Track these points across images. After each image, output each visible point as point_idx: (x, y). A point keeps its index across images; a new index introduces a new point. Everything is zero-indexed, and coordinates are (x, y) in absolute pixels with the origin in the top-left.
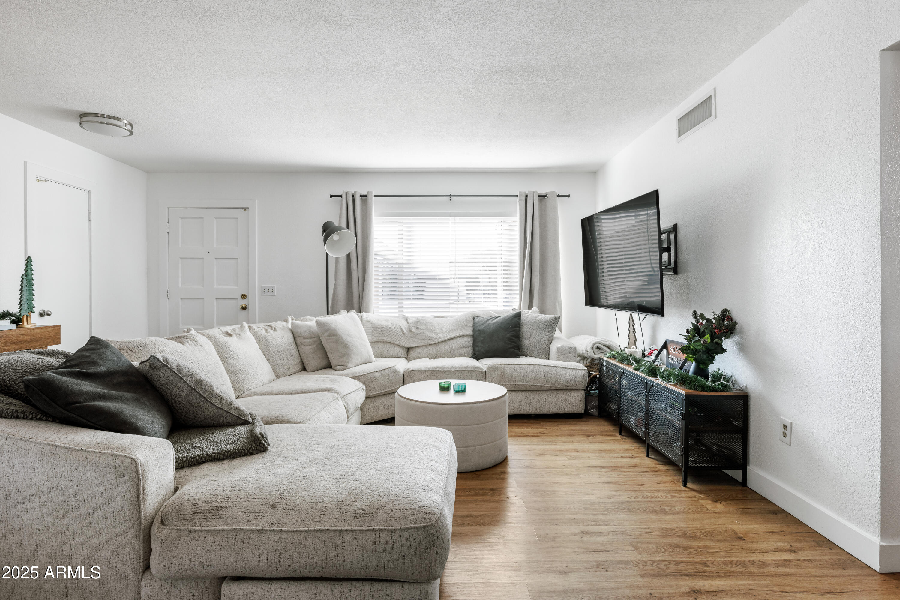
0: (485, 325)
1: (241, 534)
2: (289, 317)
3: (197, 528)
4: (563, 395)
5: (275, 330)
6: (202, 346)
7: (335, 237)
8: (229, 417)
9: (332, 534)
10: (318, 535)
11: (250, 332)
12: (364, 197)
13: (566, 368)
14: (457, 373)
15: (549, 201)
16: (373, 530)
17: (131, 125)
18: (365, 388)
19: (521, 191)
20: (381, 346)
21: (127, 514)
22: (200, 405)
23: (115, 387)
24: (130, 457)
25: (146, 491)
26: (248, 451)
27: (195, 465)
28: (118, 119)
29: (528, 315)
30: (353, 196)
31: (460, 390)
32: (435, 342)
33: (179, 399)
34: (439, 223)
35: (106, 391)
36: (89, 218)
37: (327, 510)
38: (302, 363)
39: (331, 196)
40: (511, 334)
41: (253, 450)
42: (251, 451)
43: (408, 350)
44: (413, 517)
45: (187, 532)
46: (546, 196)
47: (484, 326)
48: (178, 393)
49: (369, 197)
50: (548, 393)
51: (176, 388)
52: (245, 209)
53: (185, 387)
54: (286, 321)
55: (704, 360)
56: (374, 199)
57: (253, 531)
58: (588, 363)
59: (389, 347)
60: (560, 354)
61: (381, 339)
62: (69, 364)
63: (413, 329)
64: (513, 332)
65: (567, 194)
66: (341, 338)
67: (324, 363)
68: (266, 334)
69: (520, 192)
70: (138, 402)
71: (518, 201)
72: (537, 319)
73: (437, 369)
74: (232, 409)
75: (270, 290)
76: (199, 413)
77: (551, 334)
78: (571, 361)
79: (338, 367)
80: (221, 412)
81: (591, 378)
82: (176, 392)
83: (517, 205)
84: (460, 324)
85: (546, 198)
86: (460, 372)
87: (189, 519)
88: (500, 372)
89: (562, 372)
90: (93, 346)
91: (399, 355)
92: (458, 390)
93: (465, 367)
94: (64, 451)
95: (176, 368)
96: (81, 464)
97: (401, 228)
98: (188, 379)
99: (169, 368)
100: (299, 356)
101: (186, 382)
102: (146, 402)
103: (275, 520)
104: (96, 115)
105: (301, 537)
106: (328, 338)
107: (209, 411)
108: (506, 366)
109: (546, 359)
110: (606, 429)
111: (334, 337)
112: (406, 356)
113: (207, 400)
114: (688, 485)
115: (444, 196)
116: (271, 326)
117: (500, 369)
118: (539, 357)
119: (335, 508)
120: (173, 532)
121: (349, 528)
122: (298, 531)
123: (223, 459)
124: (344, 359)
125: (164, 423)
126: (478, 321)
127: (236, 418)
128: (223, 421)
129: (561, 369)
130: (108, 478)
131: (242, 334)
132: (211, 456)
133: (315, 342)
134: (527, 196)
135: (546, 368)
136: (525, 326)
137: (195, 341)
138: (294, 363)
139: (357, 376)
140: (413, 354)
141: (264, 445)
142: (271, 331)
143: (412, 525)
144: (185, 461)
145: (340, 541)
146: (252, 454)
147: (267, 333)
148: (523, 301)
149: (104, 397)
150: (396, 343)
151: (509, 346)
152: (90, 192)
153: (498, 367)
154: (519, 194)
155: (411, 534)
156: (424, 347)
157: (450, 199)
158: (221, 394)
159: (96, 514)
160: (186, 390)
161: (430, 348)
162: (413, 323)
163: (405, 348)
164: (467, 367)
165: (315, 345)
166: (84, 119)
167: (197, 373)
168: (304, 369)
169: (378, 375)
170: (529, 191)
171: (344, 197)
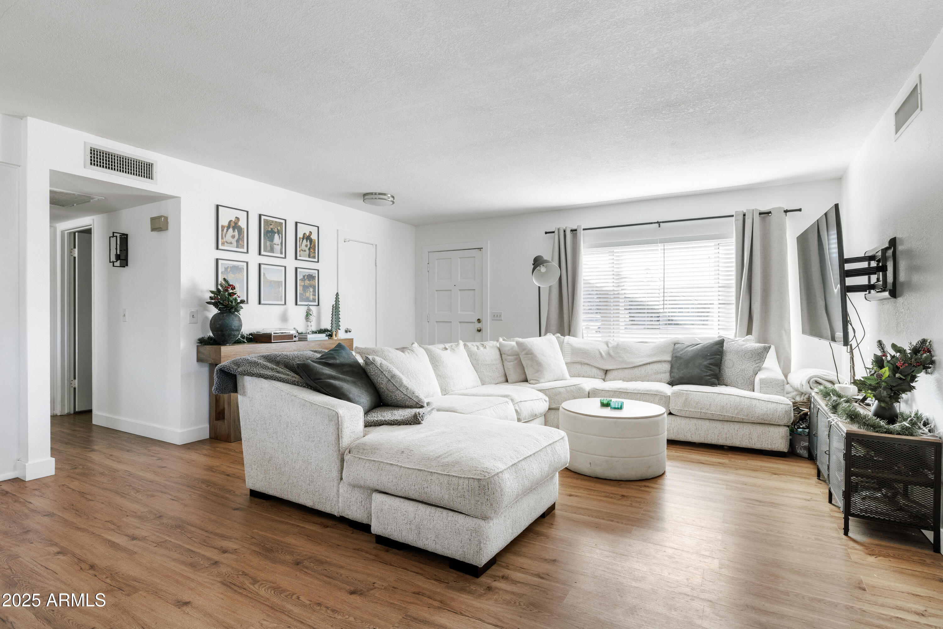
0: (683, 352)
1: (382, 464)
2: (500, 338)
3: (362, 457)
4: (760, 429)
5: (485, 348)
6: (417, 355)
7: (543, 269)
8: (411, 402)
9: (426, 473)
10: (419, 472)
11: (465, 348)
12: (573, 231)
13: (763, 401)
14: (639, 395)
15: (773, 218)
16: (449, 475)
17: (393, 197)
18: (547, 399)
19: (737, 210)
20: (579, 367)
21: (334, 444)
22: (394, 391)
23: (343, 373)
24: (335, 411)
25: (342, 432)
26: (408, 422)
27: (378, 426)
28: (385, 194)
29: (733, 342)
30: (565, 231)
31: (617, 407)
32: (631, 366)
33: (381, 386)
34: (647, 250)
35: (336, 374)
36: (376, 264)
37: (429, 459)
38: (506, 376)
39: (546, 233)
40: (708, 362)
41: (411, 422)
42: (410, 422)
43: (606, 372)
44: (475, 472)
45: (358, 459)
46: (770, 212)
47: (681, 353)
48: (380, 381)
49: (578, 231)
50: (741, 425)
51: (379, 378)
52: (480, 249)
53: (385, 378)
54: (498, 341)
55: (884, 397)
56: (582, 231)
57: (387, 463)
58: (805, 399)
59: (586, 368)
60: (762, 386)
61: (578, 360)
62: (324, 357)
63: (612, 353)
64: (711, 360)
65: (798, 208)
66: (536, 356)
67: (522, 377)
68: (476, 350)
69: (736, 212)
70: (354, 383)
71: (734, 221)
72: (743, 347)
73: (620, 390)
74: (414, 397)
75: (499, 316)
76: (393, 396)
77: (758, 364)
78: (777, 395)
79: (532, 382)
80: (406, 397)
81: (800, 415)
82: (379, 381)
83: (732, 227)
84: (661, 349)
85: (770, 215)
86: (643, 395)
87: (361, 452)
88: (684, 398)
89: (758, 404)
90: (337, 348)
91: (596, 376)
92: (614, 407)
93: (648, 391)
94: (309, 404)
95: (379, 365)
96: (315, 412)
97: (612, 257)
98: (387, 373)
99: (375, 365)
100: (503, 371)
101: (385, 375)
102: (360, 385)
103: (400, 460)
104: (372, 194)
105: (411, 472)
106: (525, 356)
107: (399, 396)
108: (691, 392)
109: (750, 390)
110: (805, 472)
111: (530, 356)
112: (603, 378)
113: (398, 388)
114: (850, 534)
115: (652, 223)
116: (483, 345)
117: (685, 395)
118: (742, 387)
119: (433, 459)
120: (352, 457)
121: (436, 471)
122: (409, 468)
123: (393, 425)
124: (537, 374)
125: (368, 399)
126: (678, 347)
127: (416, 403)
128: (408, 404)
129: (757, 401)
130: (326, 422)
131: (456, 349)
132: (386, 421)
133: (516, 359)
134: (744, 215)
135: (739, 398)
136: (728, 354)
137: (413, 351)
138: (499, 374)
139: (543, 390)
140: (610, 375)
141: (419, 419)
142: (482, 348)
143: (471, 476)
144: (372, 422)
145: (430, 479)
146: (410, 424)
147: (478, 349)
148: (739, 328)
149: (334, 378)
150: (593, 365)
151: (705, 374)
152: (376, 245)
153: (683, 393)
154: (735, 214)
155: (470, 482)
156: (620, 370)
157: (659, 226)
158: (408, 386)
159: (321, 441)
160: (385, 380)
161: (626, 371)
162: (613, 347)
163: (603, 370)
164: (651, 391)
165: (516, 362)
166: (366, 197)
167: (393, 370)
168: (507, 381)
169: (562, 390)
170: (747, 210)
171: (556, 232)
